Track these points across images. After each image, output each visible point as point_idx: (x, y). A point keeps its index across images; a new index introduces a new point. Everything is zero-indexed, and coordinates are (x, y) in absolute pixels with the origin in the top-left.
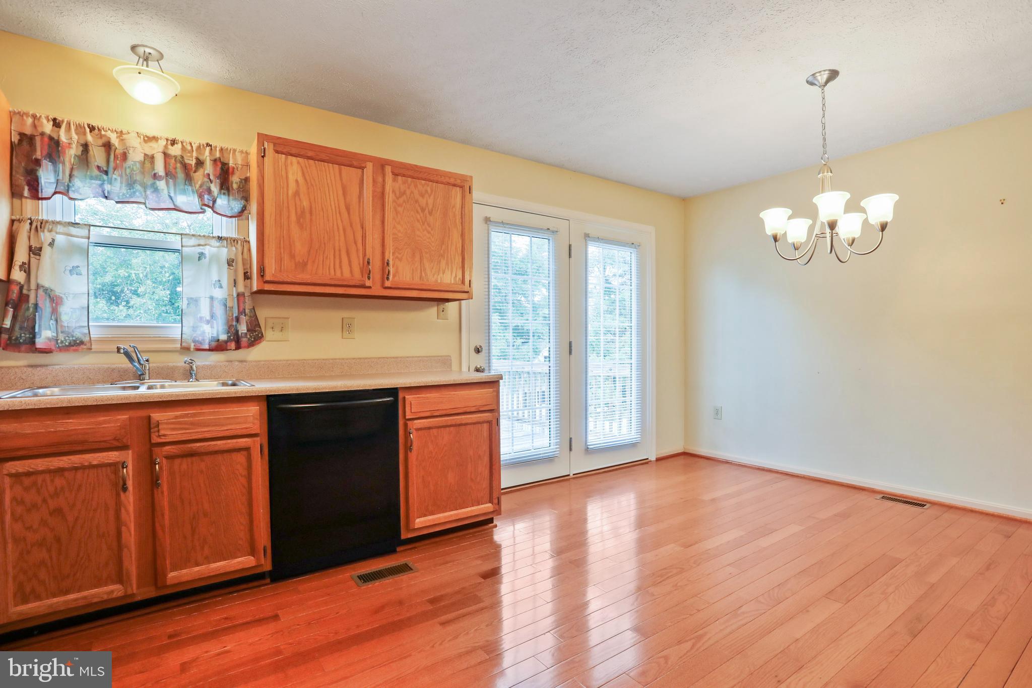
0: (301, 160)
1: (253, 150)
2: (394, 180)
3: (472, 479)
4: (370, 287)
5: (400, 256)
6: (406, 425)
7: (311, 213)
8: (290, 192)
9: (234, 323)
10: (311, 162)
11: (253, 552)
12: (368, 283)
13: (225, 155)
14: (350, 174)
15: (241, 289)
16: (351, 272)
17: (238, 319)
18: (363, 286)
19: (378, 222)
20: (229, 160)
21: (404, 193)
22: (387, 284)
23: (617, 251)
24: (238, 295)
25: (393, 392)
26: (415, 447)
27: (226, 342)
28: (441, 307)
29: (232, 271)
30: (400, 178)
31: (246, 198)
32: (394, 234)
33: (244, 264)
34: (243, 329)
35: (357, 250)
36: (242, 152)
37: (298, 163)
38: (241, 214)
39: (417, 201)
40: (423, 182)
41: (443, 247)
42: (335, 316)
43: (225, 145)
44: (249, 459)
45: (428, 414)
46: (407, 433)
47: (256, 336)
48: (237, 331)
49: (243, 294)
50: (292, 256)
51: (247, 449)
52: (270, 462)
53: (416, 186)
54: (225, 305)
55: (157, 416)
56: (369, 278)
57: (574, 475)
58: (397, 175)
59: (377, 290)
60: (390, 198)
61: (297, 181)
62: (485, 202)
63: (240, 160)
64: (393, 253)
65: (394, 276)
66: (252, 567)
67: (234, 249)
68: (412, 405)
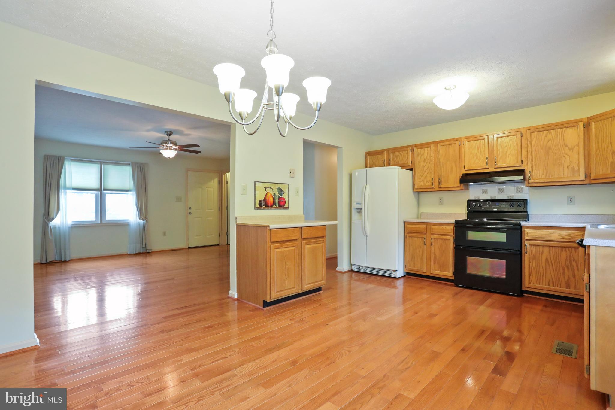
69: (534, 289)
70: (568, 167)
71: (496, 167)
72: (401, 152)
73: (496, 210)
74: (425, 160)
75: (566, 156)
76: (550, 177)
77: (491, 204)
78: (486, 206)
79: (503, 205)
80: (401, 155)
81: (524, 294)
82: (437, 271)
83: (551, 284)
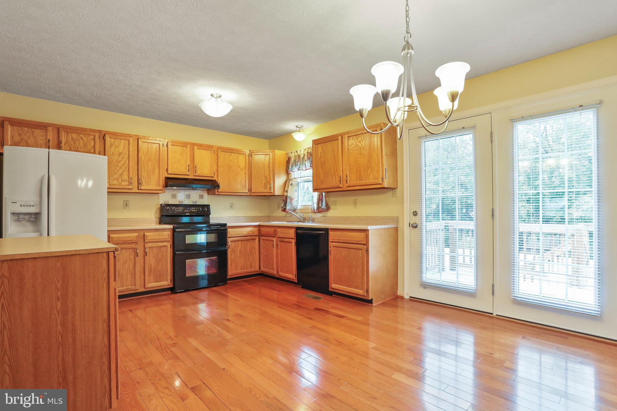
2: (349, 140)
4: (341, 187)
7: (324, 163)
8: (319, 157)
10: (325, 144)
11: (293, 274)
12: (341, 186)
14: (335, 144)
18: (339, 187)
19: (343, 159)
21: (353, 144)
22: (346, 185)
23: (538, 123)
25: (327, 230)
26: (332, 254)
28: (394, 191)
30: (351, 138)
35: (337, 173)
37: (321, 146)
39: (358, 146)
41: (369, 163)
42: (351, 199)
45: (337, 241)
47: (328, 208)
48: (321, 206)
51: (292, 242)
53: (357, 139)
55: (279, 230)
56: (341, 184)
57: (497, 315)
58: (349, 137)
61: (321, 153)
62: (417, 127)
64: (350, 171)
65: (350, 181)
69: (234, 276)
70: (240, 182)
71: (196, 174)
72: (82, 136)
73: (189, 214)
74: (120, 154)
75: (239, 174)
76: (231, 188)
77: (183, 208)
78: (179, 210)
79: (193, 209)
80: (82, 139)
81: (228, 282)
82: (153, 284)
83: (243, 269)
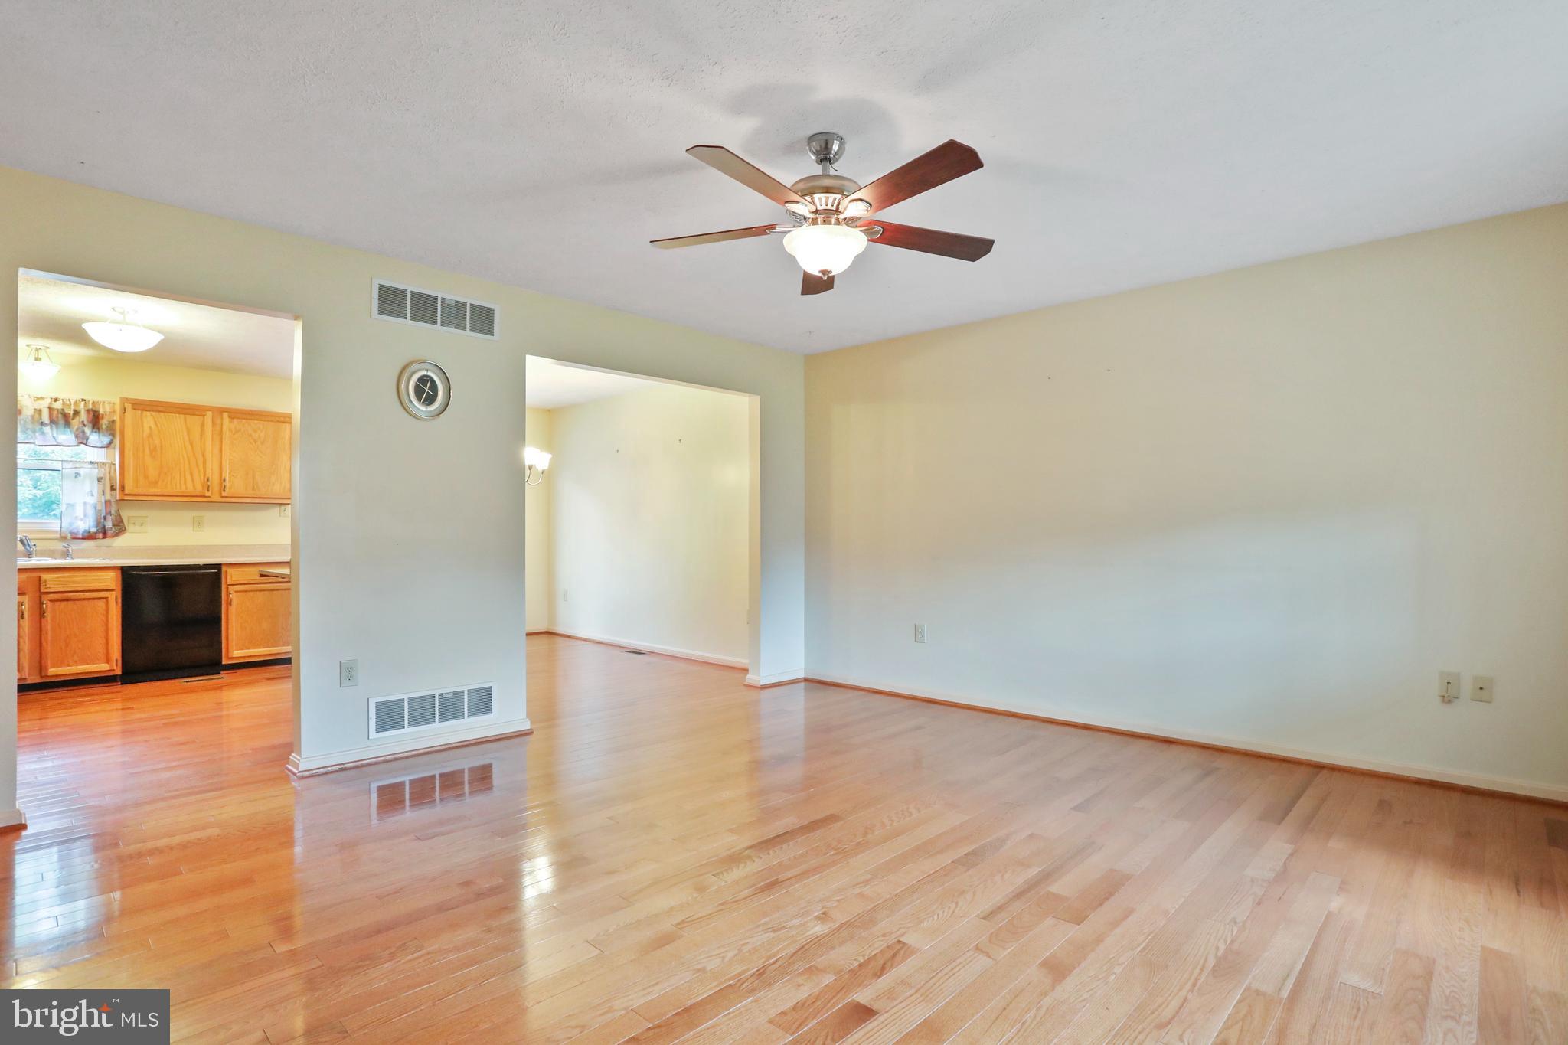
0: (153, 413)
1: (118, 408)
2: (231, 422)
3: (283, 628)
4: (209, 497)
5: (235, 475)
6: (227, 588)
7: (161, 449)
8: (145, 435)
9: (102, 520)
10: (162, 414)
11: (108, 661)
12: (207, 494)
13: (97, 406)
14: (194, 421)
15: (108, 497)
16: (194, 486)
17: (105, 518)
18: (204, 496)
19: (217, 451)
20: (99, 408)
21: (240, 430)
22: (224, 494)
24: (106, 502)
25: (218, 567)
26: (234, 603)
27: (96, 533)
28: (283, 508)
29: (102, 486)
30: (235, 420)
31: (113, 435)
32: (230, 459)
33: (110, 480)
34: (109, 524)
35: (199, 471)
36: (110, 403)
37: (151, 415)
38: (109, 446)
39: (250, 435)
40: (256, 422)
42: (188, 515)
43: (96, 398)
44: (107, 604)
45: (245, 582)
46: (228, 594)
47: (120, 528)
48: (104, 526)
49: (110, 501)
50: (146, 477)
51: (106, 598)
52: (123, 606)
53: (249, 425)
54: (95, 508)
56: (208, 491)
58: (233, 418)
59: (216, 498)
60: (227, 434)
61: (150, 428)
63: (108, 408)
64: (229, 473)
65: (230, 488)
66: (106, 671)
67: (103, 470)
68: (231, 576)
